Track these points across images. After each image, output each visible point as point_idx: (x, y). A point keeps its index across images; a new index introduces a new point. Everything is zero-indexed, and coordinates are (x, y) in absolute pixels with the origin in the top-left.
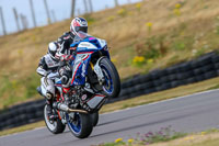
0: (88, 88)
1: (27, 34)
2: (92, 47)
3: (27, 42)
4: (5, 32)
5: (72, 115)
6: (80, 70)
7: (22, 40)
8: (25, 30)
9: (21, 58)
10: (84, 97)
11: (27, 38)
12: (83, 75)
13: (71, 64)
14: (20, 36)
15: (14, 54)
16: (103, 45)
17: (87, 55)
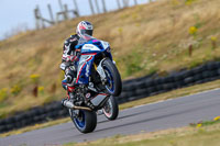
0: (91, 87)
1: (127, 12)
3: (127, 20)
4: (105, 10)
6: (84, 70)
7: (123, 18)
8: (126, 8)
9: (121, 36)
10: (88, 95)
11: (127, 16)
12: (87, 75)
13: (76, 64)
14: (120, 14)
15: (115, 31)
16: (105, 47)
17: (90, 56)
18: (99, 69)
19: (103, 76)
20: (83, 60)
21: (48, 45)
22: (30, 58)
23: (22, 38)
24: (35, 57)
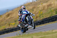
2: (26, 13)
5: (21, 28)
10: (24, 24)
12: (24, 19)
17: (25, 15)
18: (27, 18)
19: (28, 20)
20: (23, 16)
21: (35, 6)
22: (31, 9)
23: (29, 4)
24: (32, 9)
